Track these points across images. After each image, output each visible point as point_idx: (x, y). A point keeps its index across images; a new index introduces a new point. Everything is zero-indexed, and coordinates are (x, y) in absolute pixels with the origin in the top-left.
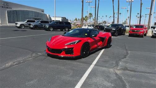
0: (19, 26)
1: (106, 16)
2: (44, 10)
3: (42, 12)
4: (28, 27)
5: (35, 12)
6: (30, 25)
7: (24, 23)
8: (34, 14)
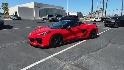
0: (42, 19)
1: (117, 10)
2: (63, 7)
3: (62, 9)
4: (48, 20)
5: (57, 9)
6: (49, 18)
7: (46, 17)
8: (56, 11)
